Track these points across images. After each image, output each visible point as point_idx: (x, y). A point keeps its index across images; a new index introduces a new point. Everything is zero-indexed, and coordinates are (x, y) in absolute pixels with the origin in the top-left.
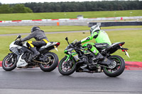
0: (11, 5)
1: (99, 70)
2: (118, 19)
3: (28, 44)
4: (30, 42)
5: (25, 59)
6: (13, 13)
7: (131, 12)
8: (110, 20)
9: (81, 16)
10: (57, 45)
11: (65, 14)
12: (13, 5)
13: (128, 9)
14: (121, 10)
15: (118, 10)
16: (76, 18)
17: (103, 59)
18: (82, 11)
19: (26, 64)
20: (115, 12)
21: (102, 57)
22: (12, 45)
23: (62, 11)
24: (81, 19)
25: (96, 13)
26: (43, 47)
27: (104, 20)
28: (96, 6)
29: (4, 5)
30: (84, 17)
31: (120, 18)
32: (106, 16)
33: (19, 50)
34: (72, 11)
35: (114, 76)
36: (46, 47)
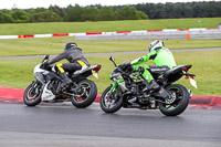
0: (115, 8)
1: (153, 106)
3: (56, 68)
4: (59, 65)
5: (51, 89)
6: (119, 19)
10: (97, 69)
12: (119, 7)
17: (158, 90)
19: (53, 97)
21: (157, 86)
22: (37, 69)
26: (76, 72)
29: (105, 7)
33: (45, 76)
35: (174, 114)
36: (80, 72)
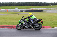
2: (31, 9)
7: (36, 6)
8: (28, 9)
9: (17, 8)
11: (10, 7)
13: (35, 6)
14: (33, 6)
15: (31, 6)
16: (15, 9)
18: (17, 6)
20: (30, 7)
23: (9, 6)
24: (17, 9)
25: (23, 7)
27: (26, 9)
28: (23, 4)
30: (18, 8)
31: (32, 9)
32: (26, 8)
34: (13, 6)
